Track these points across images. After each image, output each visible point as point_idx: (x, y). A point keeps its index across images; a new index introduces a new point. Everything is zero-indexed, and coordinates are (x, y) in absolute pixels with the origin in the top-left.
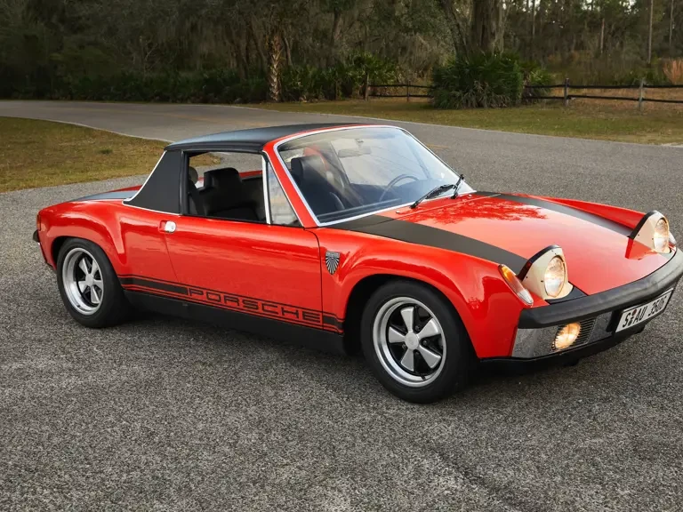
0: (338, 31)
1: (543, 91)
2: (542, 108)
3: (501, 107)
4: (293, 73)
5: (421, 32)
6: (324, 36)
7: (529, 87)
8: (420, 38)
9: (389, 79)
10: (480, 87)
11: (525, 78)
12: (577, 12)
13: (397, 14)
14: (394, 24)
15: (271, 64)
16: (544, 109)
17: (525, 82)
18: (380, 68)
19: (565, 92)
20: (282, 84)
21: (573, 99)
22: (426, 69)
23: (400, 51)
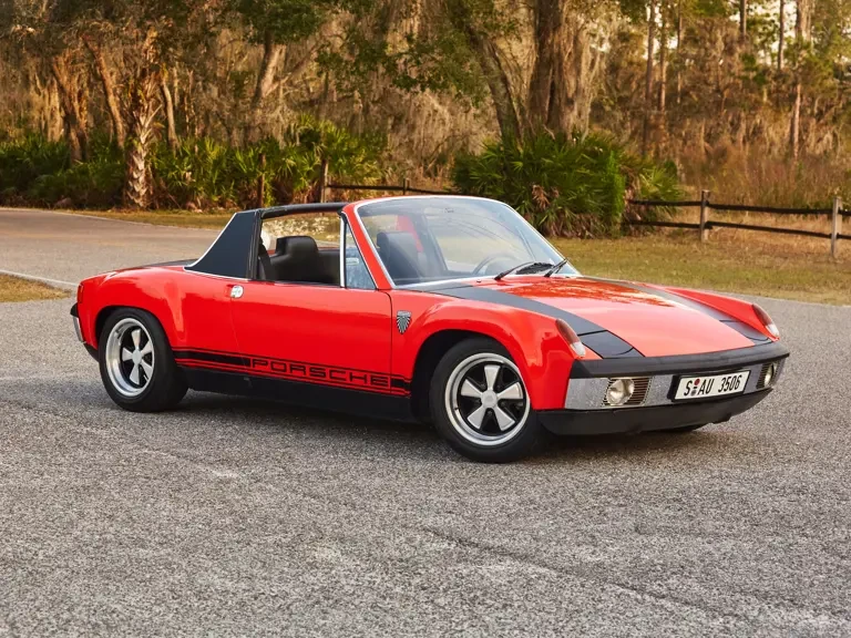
0: (269, 76)
1: (663, 213)
2: (659, 242)
3: (582, 237)
4: (178, 154)
5: (434, 87)
6: (240, 86)
7: (636, 203)
8: (430, 99)
9: (369, 175)
10: (543, 198)
11: (628, 186)
12: (747, 69)
13: (389, 51)
14: (381, 70)
15: (135, 136)
16: (661, 245)
17: (629, 194)
18: (349, 154)
19: (702, 217)
20: (155, 174)
21: (717, 229)
22: (441, 160)
23: (390, 121)
